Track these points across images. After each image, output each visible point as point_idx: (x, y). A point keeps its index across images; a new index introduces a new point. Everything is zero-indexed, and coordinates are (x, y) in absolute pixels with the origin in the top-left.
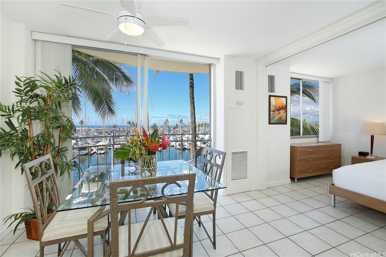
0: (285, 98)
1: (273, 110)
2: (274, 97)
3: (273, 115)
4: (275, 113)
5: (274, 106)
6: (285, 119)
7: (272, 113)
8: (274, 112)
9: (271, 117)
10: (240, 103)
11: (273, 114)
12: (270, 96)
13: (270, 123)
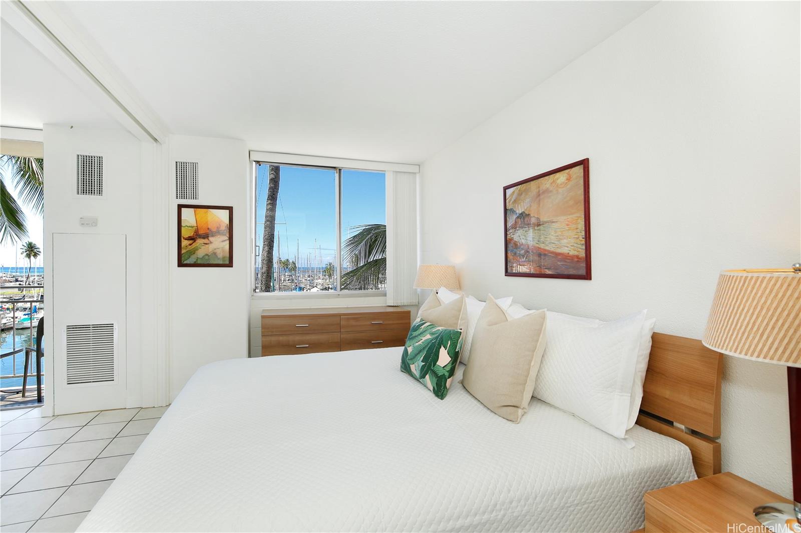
0: (227, 211)
1: (189, 237)
2: (193, 209)
3: (190, 247)
4: (195, 242)
5: (192, 227)
6: (227, 255)
7: (185, 243)
8: (191, 242)
9: (183, 251)
10: (89, 223)
11: (190, 245)
12: (180, 207)
13: (181, 264)
